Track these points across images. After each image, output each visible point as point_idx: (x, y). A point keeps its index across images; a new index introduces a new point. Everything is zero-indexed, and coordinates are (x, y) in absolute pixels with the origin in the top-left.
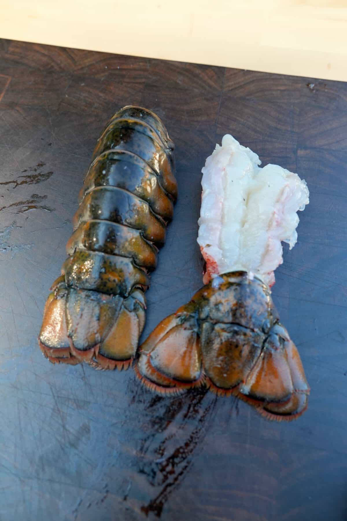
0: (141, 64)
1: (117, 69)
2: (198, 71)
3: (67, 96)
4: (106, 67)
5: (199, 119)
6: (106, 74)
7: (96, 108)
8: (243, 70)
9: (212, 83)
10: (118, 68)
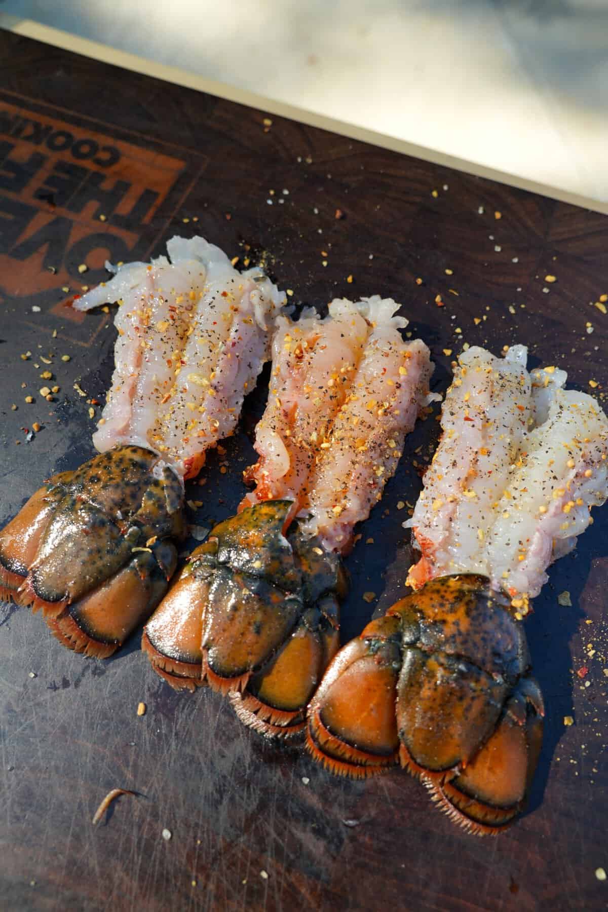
0: (420, 171)
1: (380, 173)
2: (510, 200)
3: (293, 204)
4: (362, 168)
5: (501, 280)
6: (361, 178)
7: (335, 232)
8: (586, 210)
9: (530, 223)
10: (382, 172)
